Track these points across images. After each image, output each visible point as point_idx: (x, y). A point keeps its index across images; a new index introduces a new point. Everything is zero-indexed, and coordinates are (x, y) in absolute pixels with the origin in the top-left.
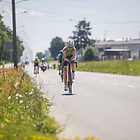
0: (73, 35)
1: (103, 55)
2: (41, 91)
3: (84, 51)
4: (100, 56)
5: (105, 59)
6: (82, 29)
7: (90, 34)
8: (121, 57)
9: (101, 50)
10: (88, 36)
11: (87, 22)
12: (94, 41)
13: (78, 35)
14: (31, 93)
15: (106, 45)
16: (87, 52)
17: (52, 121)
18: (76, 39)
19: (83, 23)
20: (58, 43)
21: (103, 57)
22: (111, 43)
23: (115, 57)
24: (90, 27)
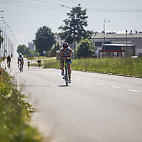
0: (64, 25)
1: (100, 51)
2: (22, 93)
3: (78, 45)
4: (97, 52)
5: (103, 56)
6: (76, 18)
7: (86, 24)
8: (123, 53)
9: (98, 44)
10: (84, 26)
11: (83, 10)
12: (91, 33)
14: (9, 95)
15: (105, 38)
18: (69, 30)
19: (77, 11)
20: (47, 35)
21: (101, 53)
22: (112, 36)
24: (86, 16)
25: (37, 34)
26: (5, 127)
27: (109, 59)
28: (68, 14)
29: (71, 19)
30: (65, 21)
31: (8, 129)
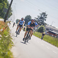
1: (47, 32)
6: (43, 16)
7: (45, 20)
8: (56, 36)
9: (47, 29)
10: (44, 21)
11: (46, 14)
12: (46, 24)
13: (40, 18)
14: (7, 37)
15: (50, 28)
16: (41, 28)
17: (11, 54)
18: (38, 20)
19: (44, 14)
20: (29, 19)
21: (47, 33)
23: (53, 35)
25: (26, 17)
26: (1, 48)
27: (49, 37)
28: (40, 14)
29: (40, 16)
30: (38, 16)
31: (2, 49)
